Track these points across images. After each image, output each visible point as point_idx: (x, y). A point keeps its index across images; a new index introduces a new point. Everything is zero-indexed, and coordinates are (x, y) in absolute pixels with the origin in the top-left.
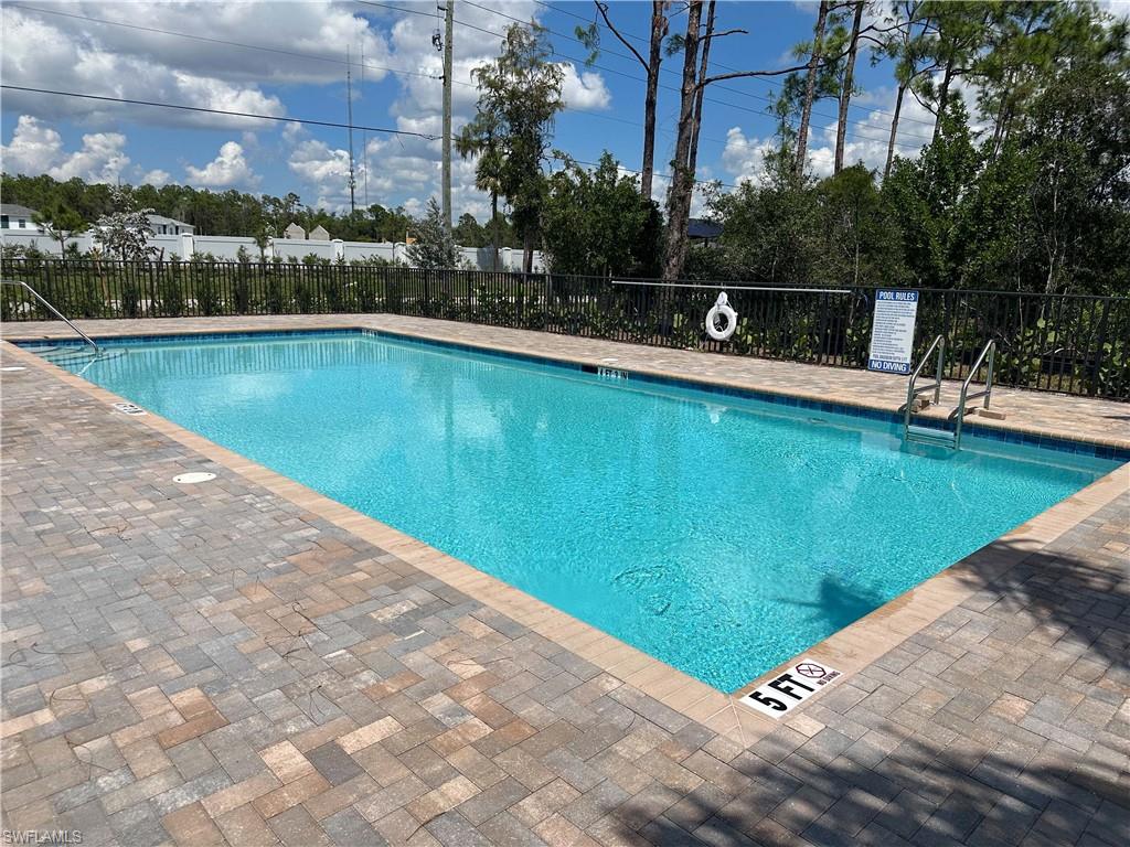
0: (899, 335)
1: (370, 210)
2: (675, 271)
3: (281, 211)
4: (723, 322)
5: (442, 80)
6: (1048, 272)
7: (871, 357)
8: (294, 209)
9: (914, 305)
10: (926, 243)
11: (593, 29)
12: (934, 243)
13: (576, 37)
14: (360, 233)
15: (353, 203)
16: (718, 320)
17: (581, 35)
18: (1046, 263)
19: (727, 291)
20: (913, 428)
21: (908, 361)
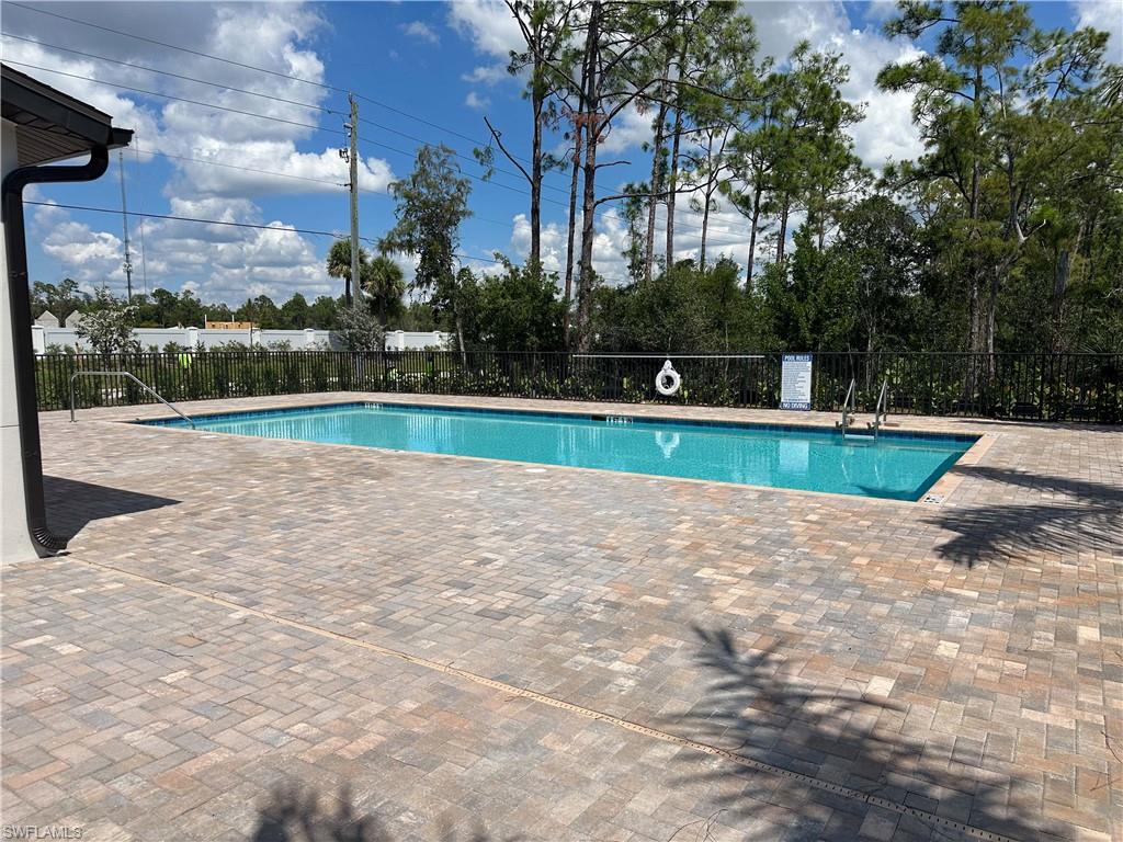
0: (800, 384)
1: (154, 295)
2: (587, 347)
3: (57, 298)
4: (669, 381)
5: (349, 188)
6: (867, 339)
7: (782, 400)
8: (72, 295)
9: (810, 364)
10: (797, 322)
11: (488, 151)
12: (802, 320)
13: (474, 157)
14: (144, 319)
15: (129, 287)
16: (665, 381)
17: (477, 154)
18: (866, 332)
19: (671, 360)
20: (847, 436)
21: (809, 401)
